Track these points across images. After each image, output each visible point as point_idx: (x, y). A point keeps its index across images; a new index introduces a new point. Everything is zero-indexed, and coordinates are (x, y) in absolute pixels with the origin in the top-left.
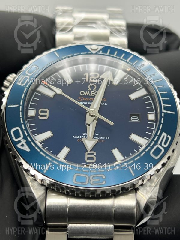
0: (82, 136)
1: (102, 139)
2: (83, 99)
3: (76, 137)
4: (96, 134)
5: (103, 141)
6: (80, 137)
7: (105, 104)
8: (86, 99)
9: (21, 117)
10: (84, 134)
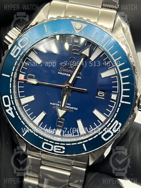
0: (57, 103)
1: (71, 109)
2: (64, 70)
3: (52, 104)
4: (68, 104)
5: (72, 111)
6: (55, 104)
7: (80, 77)
8: (66, 71)
9: (10, 88)
10: (59, 102)
